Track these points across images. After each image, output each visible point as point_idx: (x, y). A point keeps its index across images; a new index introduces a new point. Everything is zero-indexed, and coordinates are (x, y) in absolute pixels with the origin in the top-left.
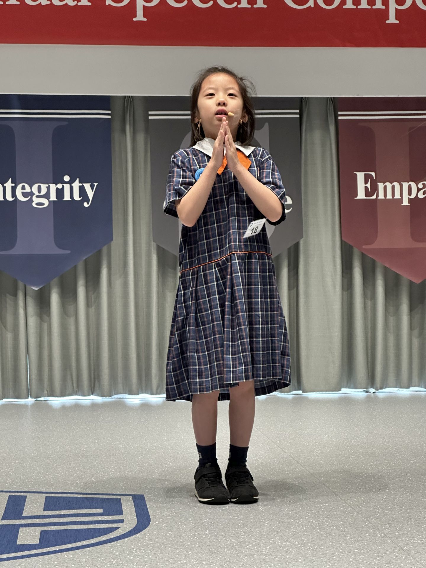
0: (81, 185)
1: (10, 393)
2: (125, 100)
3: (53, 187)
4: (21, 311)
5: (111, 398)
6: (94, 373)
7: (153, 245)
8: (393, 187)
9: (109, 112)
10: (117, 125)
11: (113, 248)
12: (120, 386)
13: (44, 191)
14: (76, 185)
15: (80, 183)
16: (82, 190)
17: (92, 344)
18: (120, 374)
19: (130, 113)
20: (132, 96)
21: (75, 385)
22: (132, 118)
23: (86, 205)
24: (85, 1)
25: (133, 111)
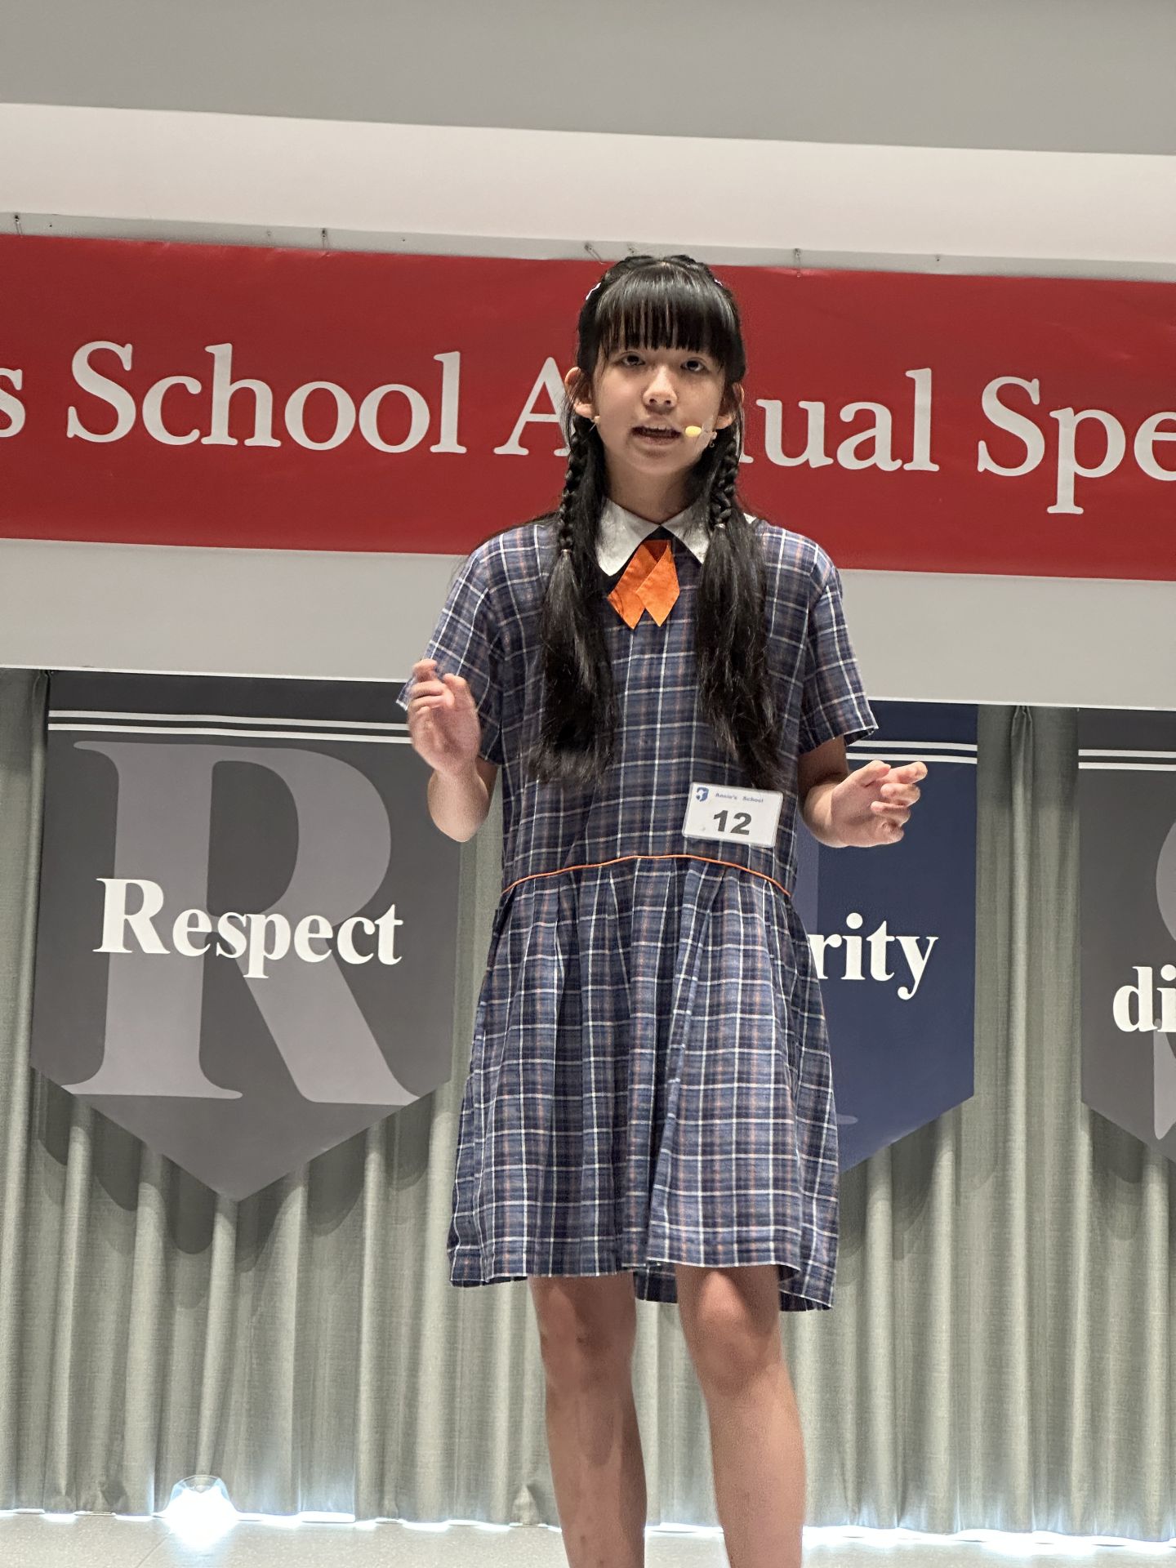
0: (892, 939)
1: (672, 1505)
2: (1012, 719)
3: (819, 945)
5: (951, 1537)
6: (904, 1462)
7: (1080, 1109)
9: (973, 748)
10: (987, 784)
11: (964, 1118)
12: (976, 1503)
14: (880, 939)
15: (888, 934)
16: (895, 955)
17: (900, 1382)
18: (977, 1471)
19: (1025, 751)
20: (1030, 707)
21: (850, 1494)
22: (1030, 766)
23: (903, 993)
24: (922, 460)
25: (1034, 747)
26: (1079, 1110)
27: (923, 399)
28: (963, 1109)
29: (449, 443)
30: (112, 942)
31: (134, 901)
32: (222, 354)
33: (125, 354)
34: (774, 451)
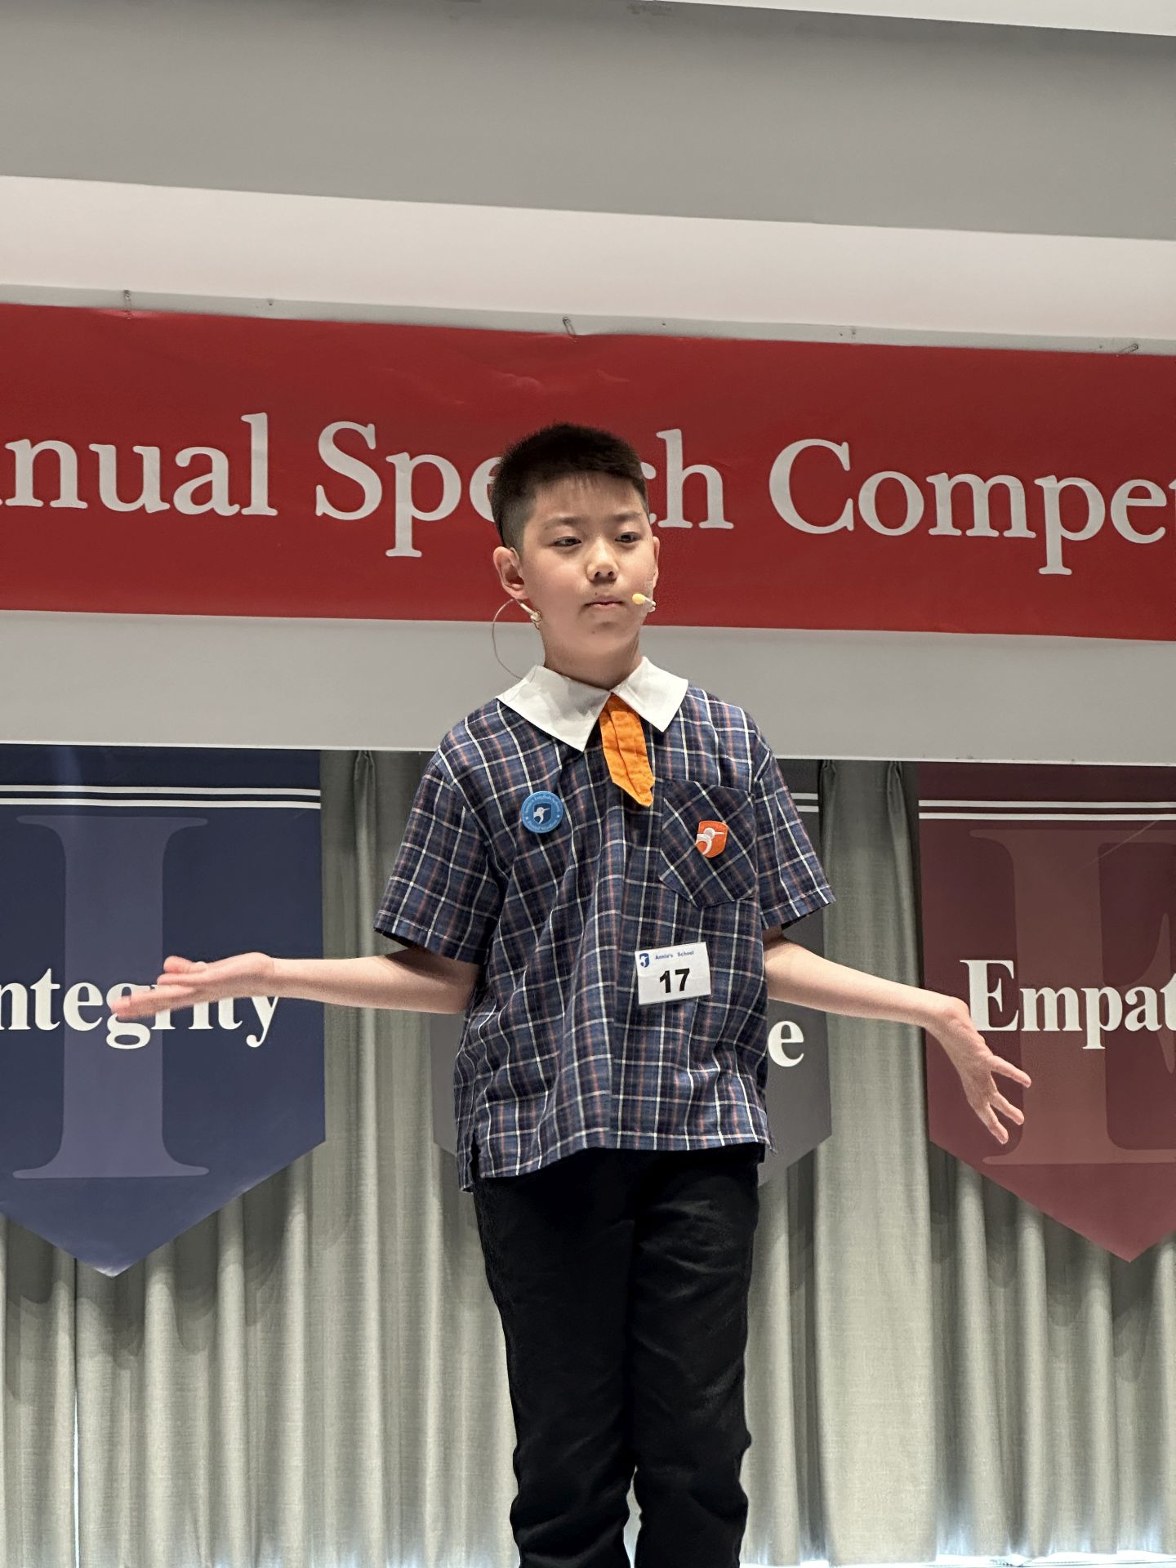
2: (354, 762)
4: (63, 1340)
6: (258, 1515)
7: (431, 1149)
8: (1061, 1001)
9: (316, 793)
10: (332, 830)
11: (315, 1162)
18: (331, 1518)
19: (368, 795)
20: (372, 751)
21: (204, 1551)
22: (373, 810)
23: (252, 1041)
24: (260, 504)
25: (376, 791)
26: (430, 1151)
27: (259, 444)
28: (314, 1155)
34: (109, 496)
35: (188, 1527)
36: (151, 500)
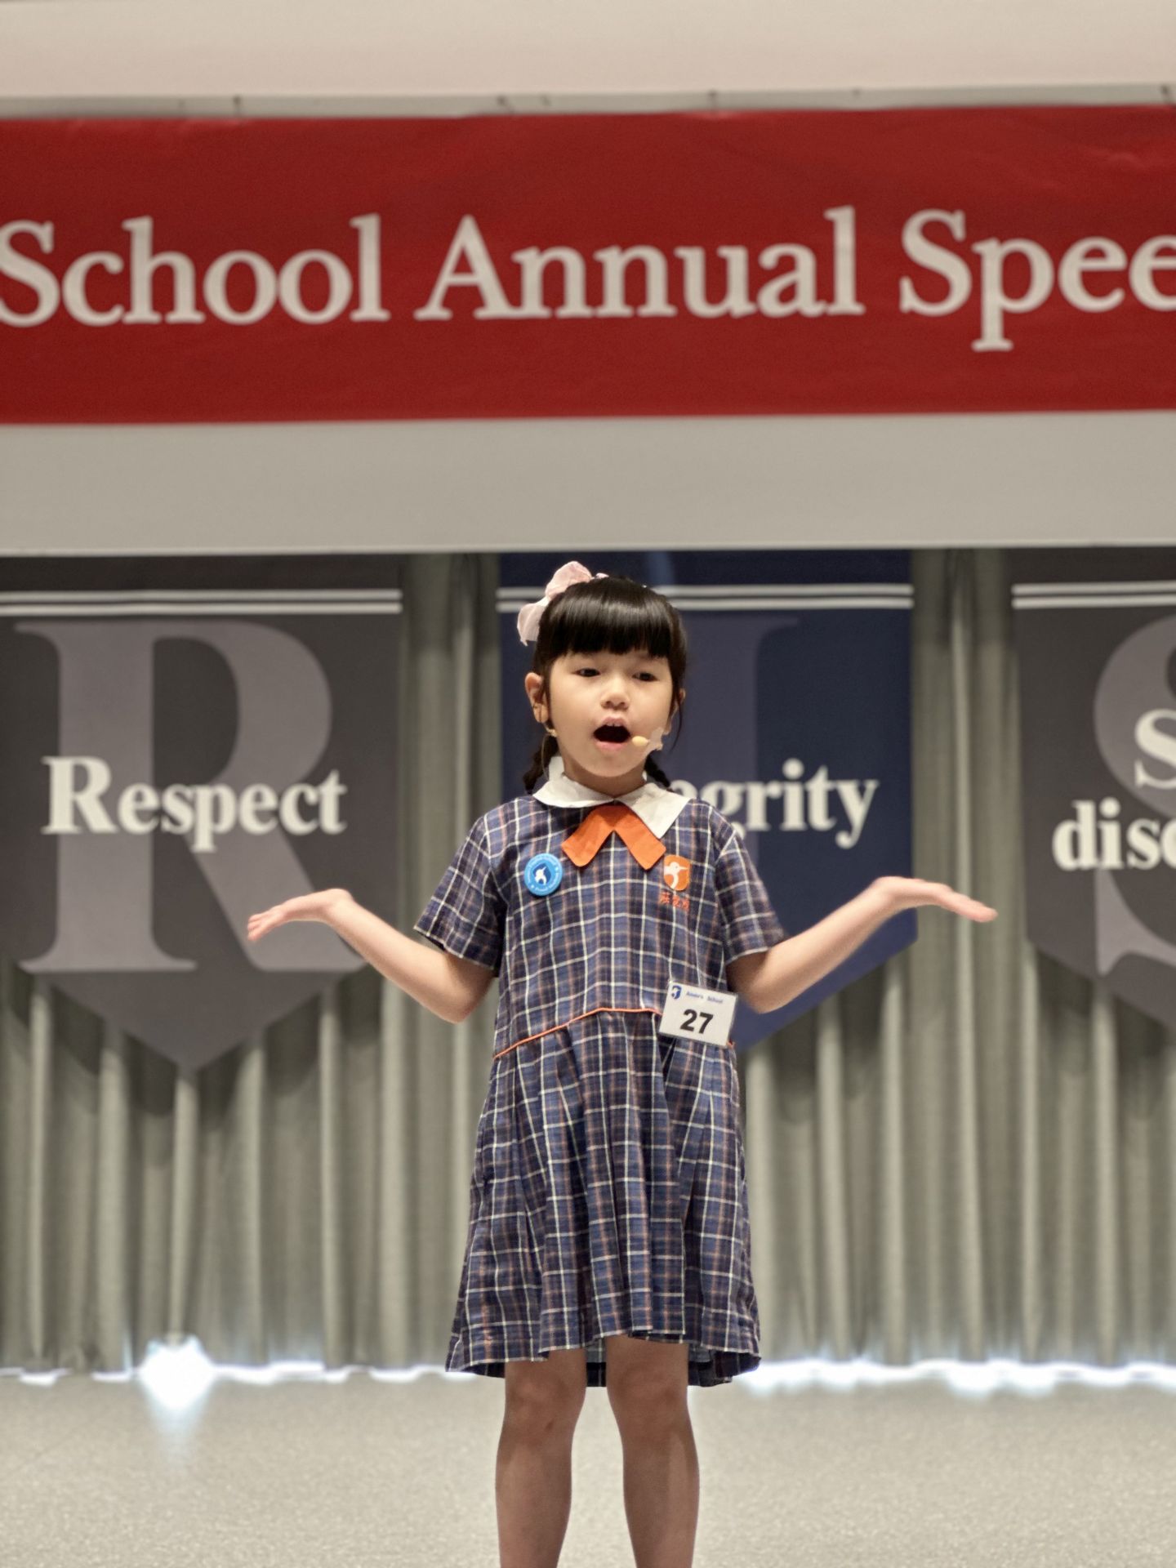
0: (831, 785)
3: (758, 794)
7: (1027, 950)
9: (906, 589)
10: (927, 624)
11: (913, 957)
12: (935, 1336)
13: (732, 803)
14: (820, 785)
15: (828, 780)
16: (835, 804)
18: (935, 1303)
19: (963, 589)
20: (967, 548)
21: (811, 1328)
22: (969, 604)
23: (845, 840)
24: (846, 301)
25: (973, 587)
26: (1025, 948)
27: (844, 240)
28: (910, 952)
29: (371, 309)
30: (60, 822)
31: (81, 779)
32: (141, 229)
33: (45, 234)
34: (697, 301)
35: (794, 1310)
36: (737, 303)
